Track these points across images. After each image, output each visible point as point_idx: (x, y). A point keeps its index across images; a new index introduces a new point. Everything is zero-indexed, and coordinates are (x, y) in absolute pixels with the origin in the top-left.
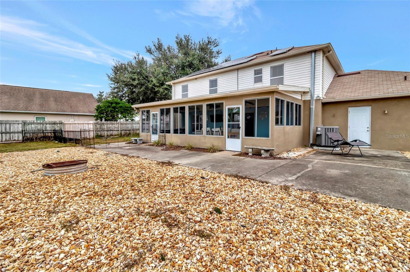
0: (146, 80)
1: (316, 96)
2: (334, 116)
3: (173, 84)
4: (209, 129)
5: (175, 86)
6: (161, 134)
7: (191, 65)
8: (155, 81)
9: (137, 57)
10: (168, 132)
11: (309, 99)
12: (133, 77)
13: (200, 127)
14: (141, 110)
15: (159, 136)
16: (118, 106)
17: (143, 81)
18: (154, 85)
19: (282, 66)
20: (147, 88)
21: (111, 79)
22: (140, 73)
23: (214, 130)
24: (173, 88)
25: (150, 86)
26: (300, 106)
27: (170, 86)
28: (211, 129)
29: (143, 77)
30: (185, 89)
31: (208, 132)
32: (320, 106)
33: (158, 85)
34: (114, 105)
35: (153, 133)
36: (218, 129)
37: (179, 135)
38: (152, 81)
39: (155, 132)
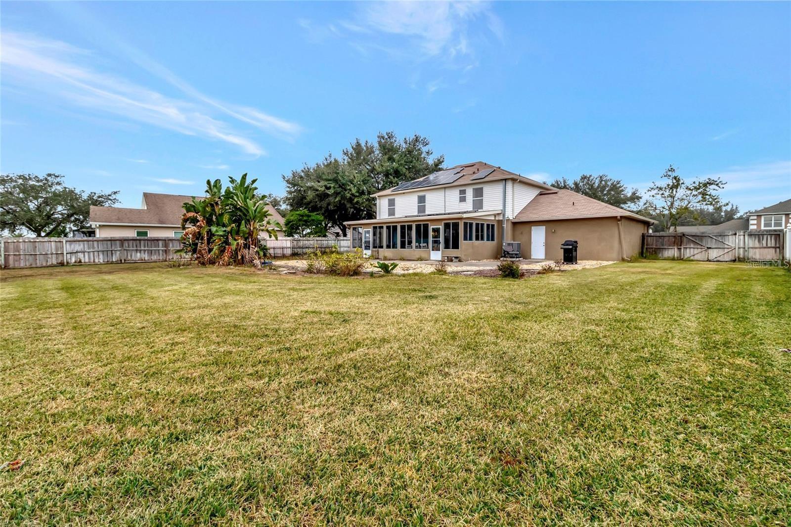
0: (342, 188)
1: (506, 217)
2: (522, 233)
3: (378, 196)
4: (417, 244)
5: (379, 199)
6: (374, 249)
7: (397, 173)
8: (354, 191)
9: (328, 158)
10: (381, 247)
11: (501, 219)
12: (328, 185)
13: (410, 243)
14: (352, 227)
15: (372, 251)
16: (310, 219)
17: (339, 190)
18: (353, 195)
19: (482, 189)
20: (343, 197)
21: (288, 181)
22: (335, 180)
23: (421, 245)
24: (378, 202)
25: (348, 195)
26: (494, 225)
27: (374, 199)
28: (419, 244)
29: (339, 185)
30: (392, 203)
31: (416, 247)
32: (510, 225)
33: (357, 194)
34: (305, 218)
35: (366, 249)
36: (425, 244)
37: (391, 249)
38: (350, 190)
39: (367, 248)
